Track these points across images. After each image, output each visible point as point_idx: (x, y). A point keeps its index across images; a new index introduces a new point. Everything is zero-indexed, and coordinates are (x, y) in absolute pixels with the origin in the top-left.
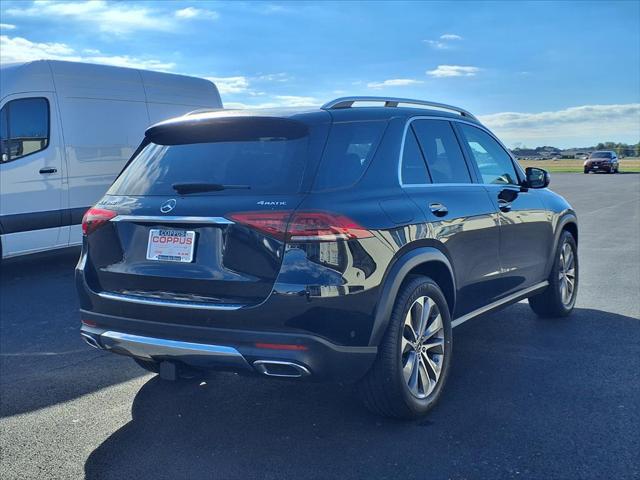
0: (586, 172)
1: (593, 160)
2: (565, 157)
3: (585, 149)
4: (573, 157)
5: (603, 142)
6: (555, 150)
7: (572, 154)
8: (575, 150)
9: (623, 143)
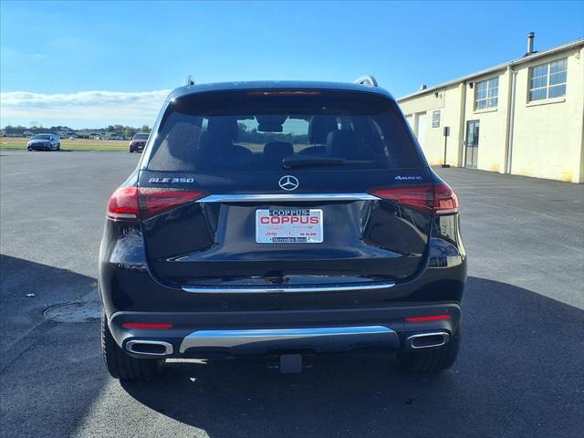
0: (132, 151)
1: (137, 141)
2: (81, 137)
3: (96, 130)
4: (88, 138)
5: (113, 125)
6: (70, 130)
7: (86, 134)
8: (87, 130)
9: (130, 126)
